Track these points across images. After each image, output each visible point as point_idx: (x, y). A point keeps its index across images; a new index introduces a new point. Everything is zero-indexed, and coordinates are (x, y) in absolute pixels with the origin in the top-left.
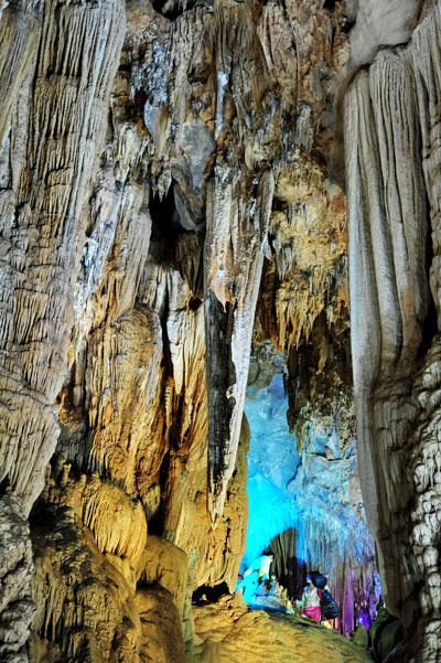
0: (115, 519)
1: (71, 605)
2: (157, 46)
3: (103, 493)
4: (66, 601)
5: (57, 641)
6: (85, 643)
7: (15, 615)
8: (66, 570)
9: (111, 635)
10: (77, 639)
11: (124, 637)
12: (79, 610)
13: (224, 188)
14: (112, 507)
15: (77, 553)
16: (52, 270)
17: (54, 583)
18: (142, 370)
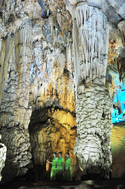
0: (62, 117)
1: (48, 138)
2: (45, 25)
3: (60, 113)
4: (47, 137)
5: (47, 144)
6: (51, 144)
7: (22, 146)
8: (46, 131)
9: (57, 141)
10: (49, 144)
11: (59, 141)
12: (49, 138)
13: (68, 47)
14: (62, 115)
15: (49, 128)
16: (22, 84)
17: (44, 135)
18: (67, 85)
